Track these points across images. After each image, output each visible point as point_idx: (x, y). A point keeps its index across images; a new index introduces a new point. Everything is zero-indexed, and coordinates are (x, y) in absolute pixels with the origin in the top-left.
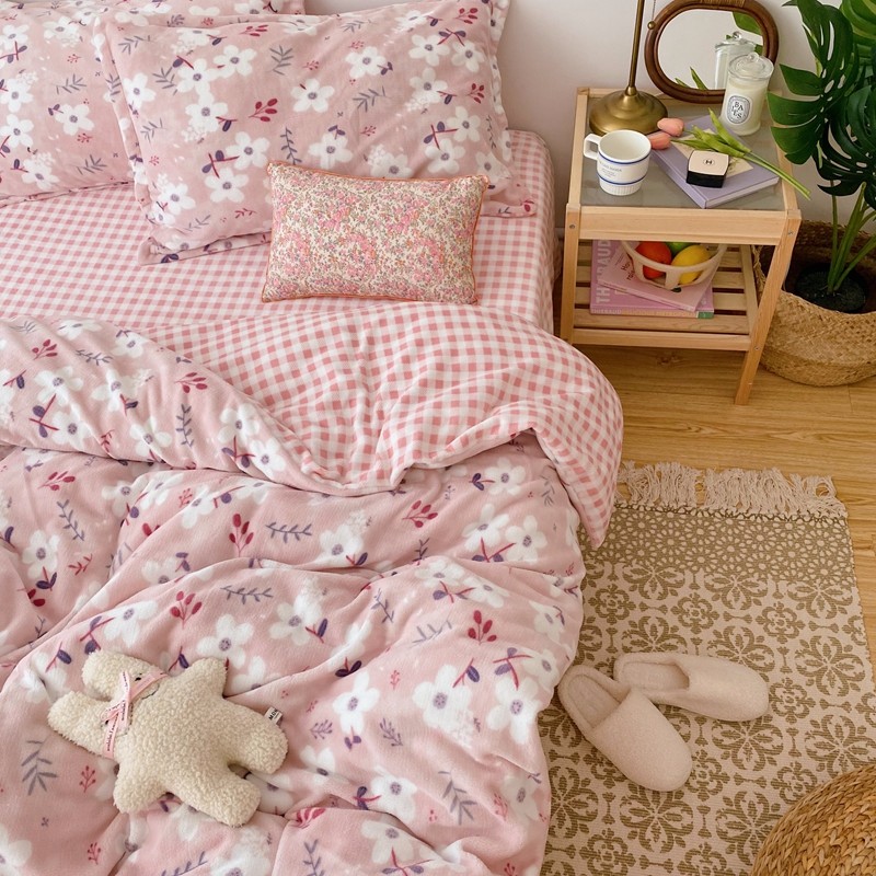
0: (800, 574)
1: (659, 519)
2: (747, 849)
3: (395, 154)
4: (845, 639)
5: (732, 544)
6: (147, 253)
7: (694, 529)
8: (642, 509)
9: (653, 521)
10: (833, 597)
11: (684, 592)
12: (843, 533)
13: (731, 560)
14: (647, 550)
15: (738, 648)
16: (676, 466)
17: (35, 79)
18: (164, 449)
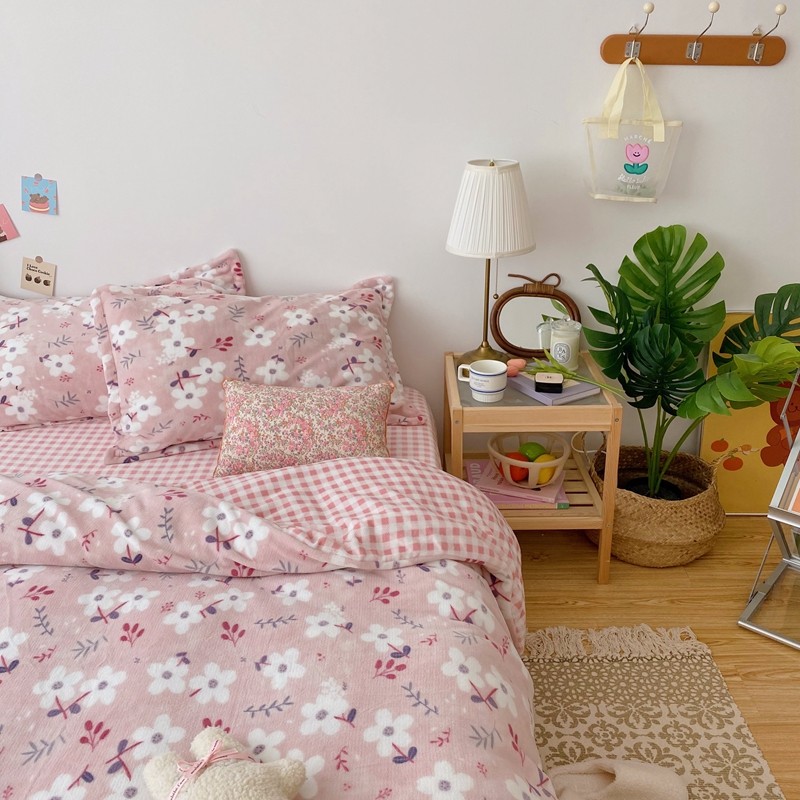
0: (686, 698)
1: (558, 668)
3: (321, 376)
4: (738, 744)
5: (623, 680)
6: (112, 455)
7: (589, 672)
8: (541, 661)
9: (553, 670)
10: (718, 712)
11: (592, 720)
12: (711, 665)
13: (625, 692)
14: (552, 692)
15: (650, 759)
16: (562, 629)
17: (31, 338)
18: (143, 542)
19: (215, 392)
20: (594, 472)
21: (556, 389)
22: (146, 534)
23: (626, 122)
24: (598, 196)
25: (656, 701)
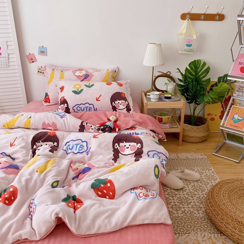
0: (201, 166)
2: (203, 203)
4: (212, 174)
10: (208, 169)
12: (207, 160)
13: (187, 165)
14: (170, 165)
25: (194, 167)
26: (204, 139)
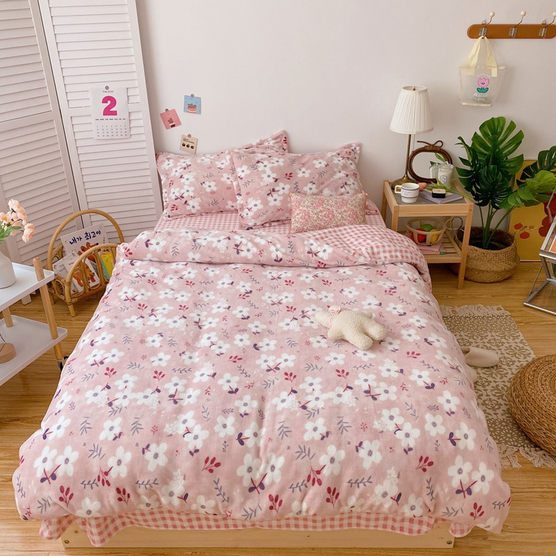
0: (499, 330)
3: (332, 191)
5: (471, 324)
6: (242, 226)
10: (513, 335)
12: (511, 319)
13: (472, 328)
17: (195, 174)
18: (283, 253)
19: (286, 198)
20: (457, 238)
21: (442, 196)
22: (283, 250)
23: (478, 67)
24: (464, 104)
25: (486, 331)
26: (508, 276)
